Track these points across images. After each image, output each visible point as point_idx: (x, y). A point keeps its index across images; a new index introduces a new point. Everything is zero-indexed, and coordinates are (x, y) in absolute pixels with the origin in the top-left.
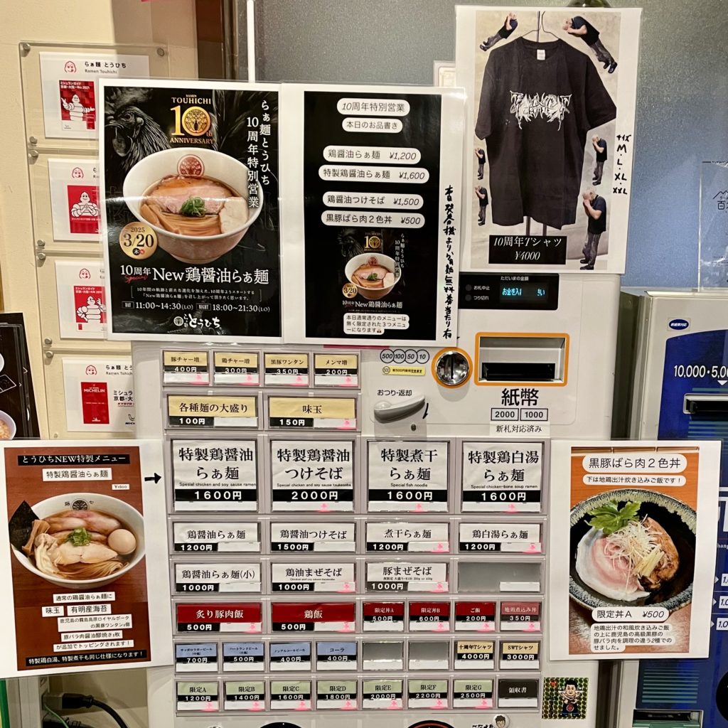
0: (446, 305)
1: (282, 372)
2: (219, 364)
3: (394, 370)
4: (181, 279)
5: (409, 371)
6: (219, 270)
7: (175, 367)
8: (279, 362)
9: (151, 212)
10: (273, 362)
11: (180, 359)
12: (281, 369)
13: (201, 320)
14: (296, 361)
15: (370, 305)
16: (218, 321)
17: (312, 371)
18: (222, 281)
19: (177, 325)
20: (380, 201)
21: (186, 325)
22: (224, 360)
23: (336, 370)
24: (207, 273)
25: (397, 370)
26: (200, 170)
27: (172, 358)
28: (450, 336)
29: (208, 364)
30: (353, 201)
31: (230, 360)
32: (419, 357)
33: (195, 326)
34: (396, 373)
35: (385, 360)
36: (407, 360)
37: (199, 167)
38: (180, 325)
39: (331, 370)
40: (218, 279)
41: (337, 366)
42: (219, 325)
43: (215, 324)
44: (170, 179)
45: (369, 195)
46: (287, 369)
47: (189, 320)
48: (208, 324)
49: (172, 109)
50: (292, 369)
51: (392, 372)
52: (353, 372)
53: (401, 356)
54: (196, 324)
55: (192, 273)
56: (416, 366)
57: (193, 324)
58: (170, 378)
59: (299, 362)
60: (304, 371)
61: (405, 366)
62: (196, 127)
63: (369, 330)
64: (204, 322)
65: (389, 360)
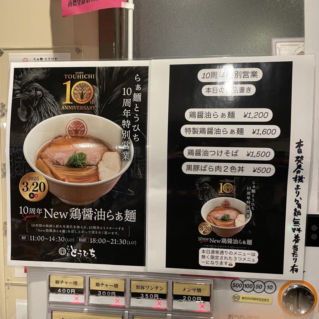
0: (294, 243)
1: (145, 297)
2: (93, 287)
3: (243, 298)
4: (65, 217)
5: (257, 299)
6: (96, 210)
7: (58, 288)
8: (143, 288)
9: (44, 164)
10: (138, 287)
11: (62, 282)
12: (144, 294)
13: (80, 251)
14: (157, 288)
15: (222, 242)
16: (94, 251)
17: (170, 296)
18: (98, 219)
19: (61, 254)
20: (234, 153)
21: (68, 255)
22: (98, 285)
23: (192, 296)
24: (86, 213)
25: (246, 298)
26: (84, 131)
27: (56, 281)
28: (297, 270)
29: (85, 287)
30: (210, 154)
31: (102, 284)
32: (267, 287)
33: (75, 256)
34: (245, 300)
35: (235, 288)
36: (255, 289)
37: (83, 129)
38: (64, 254)
39: (187, 296)
40: (95, 218)
41: (192, 293)
42: (94, 255)
43: (92, 254)
44: (60, 138)
45: (224, 149)
46: (149, 294)
47: (71, 250)
48: (86, 254)
49: (64, 84)
50: (153, 294)
51: (241, 300)
52: (206, 299)
53: (249, 286)
54: (76, 254)
55: (74, 212)
56: (263, 295)
57: (74, 254)
58: (54, 297)
59: (159, 288)
60: (163, 296)
61: (253, 295)
62: (82, 97)
63: (221, 263)
64: (83, 253)
65: (239, 289)
